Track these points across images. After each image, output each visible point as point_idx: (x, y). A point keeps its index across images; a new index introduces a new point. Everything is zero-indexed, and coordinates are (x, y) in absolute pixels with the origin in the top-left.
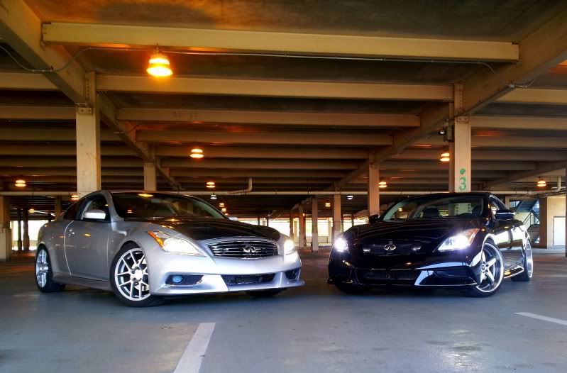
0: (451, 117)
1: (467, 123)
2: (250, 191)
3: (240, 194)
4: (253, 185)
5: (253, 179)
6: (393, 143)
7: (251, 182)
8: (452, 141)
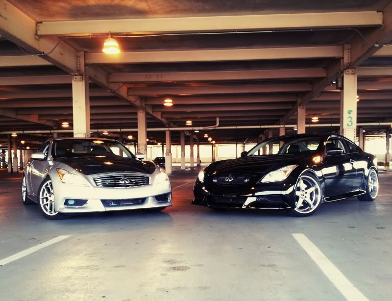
0: (342, 70)
1: (354, 74)
2: (217, 126)
3: (211, 129)
4: (220, 122)
5: (220, 118)
6: (312, 89)
7: (218, 120)
8: (342, 88)
